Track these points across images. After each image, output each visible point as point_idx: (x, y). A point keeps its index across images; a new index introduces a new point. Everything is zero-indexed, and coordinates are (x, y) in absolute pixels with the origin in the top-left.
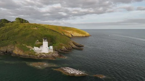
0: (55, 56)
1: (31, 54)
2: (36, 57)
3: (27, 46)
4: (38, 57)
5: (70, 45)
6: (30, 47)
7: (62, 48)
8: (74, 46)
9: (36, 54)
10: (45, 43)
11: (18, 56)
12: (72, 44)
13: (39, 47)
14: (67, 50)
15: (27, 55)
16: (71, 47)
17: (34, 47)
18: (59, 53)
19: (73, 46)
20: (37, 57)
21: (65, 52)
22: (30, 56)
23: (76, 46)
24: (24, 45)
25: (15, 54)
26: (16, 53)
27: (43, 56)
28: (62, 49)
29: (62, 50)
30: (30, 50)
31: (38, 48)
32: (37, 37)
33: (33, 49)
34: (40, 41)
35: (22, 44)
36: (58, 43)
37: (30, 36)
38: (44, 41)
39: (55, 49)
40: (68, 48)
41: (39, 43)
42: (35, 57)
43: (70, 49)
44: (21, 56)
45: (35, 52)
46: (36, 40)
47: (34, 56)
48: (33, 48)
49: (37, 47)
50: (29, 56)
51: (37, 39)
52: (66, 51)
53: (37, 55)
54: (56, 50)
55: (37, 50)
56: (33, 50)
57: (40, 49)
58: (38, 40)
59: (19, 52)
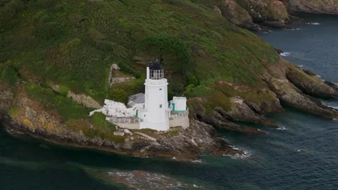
0: (200, 145)
1: (96, 133)
2: (117, 146)
3: (70, 94)
4: (128, 146)
5: (272, 88)
6: (88, 101)
7: (227, 108)
8: (292, 94)
9: (115, 134)
10: (156, 87)
11: (37, 137)
12: (282, 83)
13: (126, 102)
14: (257, 117)
15: (81, 135)
16: (274, 102)
17: (106, 101)
18: (217, 131)
19: (287, 97)
20: (123, 150)
21: (247, 129)
22: (93, 140)
23: (305, 91)
24: (57, 88)
25: (22, 128)
26: (26, 122)
27: (148, 143)
28: (230, 113)
29: (230, 119)
30: (91, 113)
31: (121, 106)
32: (110, 49)
33: (103, 110)
34: (124, 70)
35: (50, 84)
36: (211, 81)
37: (78, 40)
38: (152, 76)
39: (195, 114)
40: (258, 108)
41: (122, 79)
42: (112, 147)
43: (270, 110)
44: (53, 136)
45: (112, 127)
46: (108, 65)
47: (109, 143)
48: (102, 104)
49: (117, 100)
50: (85, 139)
51: (112, 61)
52: (250, 123)
53: (121, 140)
54: (199, 117)
55: (119, 115)
56: (104, 116)
57: (131, 112)
58: (115, 66)
59: (43, 119)
